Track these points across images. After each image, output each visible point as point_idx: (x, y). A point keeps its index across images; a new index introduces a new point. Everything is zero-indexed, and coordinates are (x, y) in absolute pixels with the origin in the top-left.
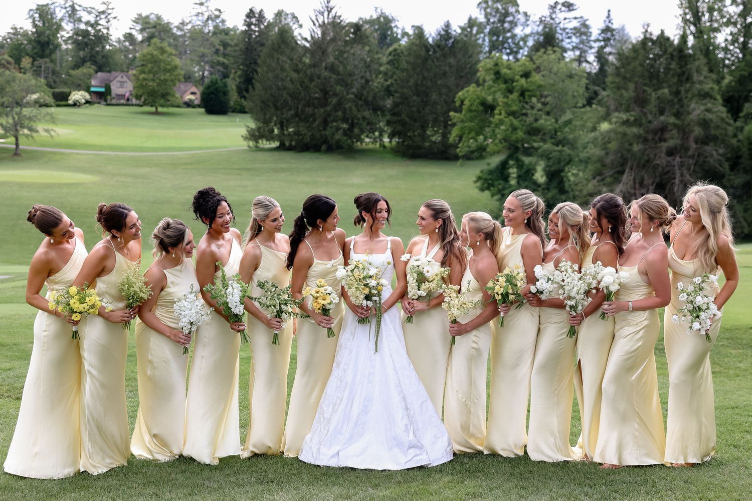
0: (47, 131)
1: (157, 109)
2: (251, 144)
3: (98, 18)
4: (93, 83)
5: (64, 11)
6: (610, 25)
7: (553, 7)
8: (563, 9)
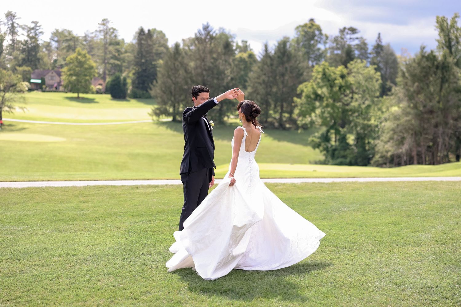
0: (22, 108)
1: (78, 95)
2: (155, 118)
3: (29, 33)
4: (32, 76)
5: (7, 27)
6: (380, 43)
7: (342, 31)
8: (349, 32)
